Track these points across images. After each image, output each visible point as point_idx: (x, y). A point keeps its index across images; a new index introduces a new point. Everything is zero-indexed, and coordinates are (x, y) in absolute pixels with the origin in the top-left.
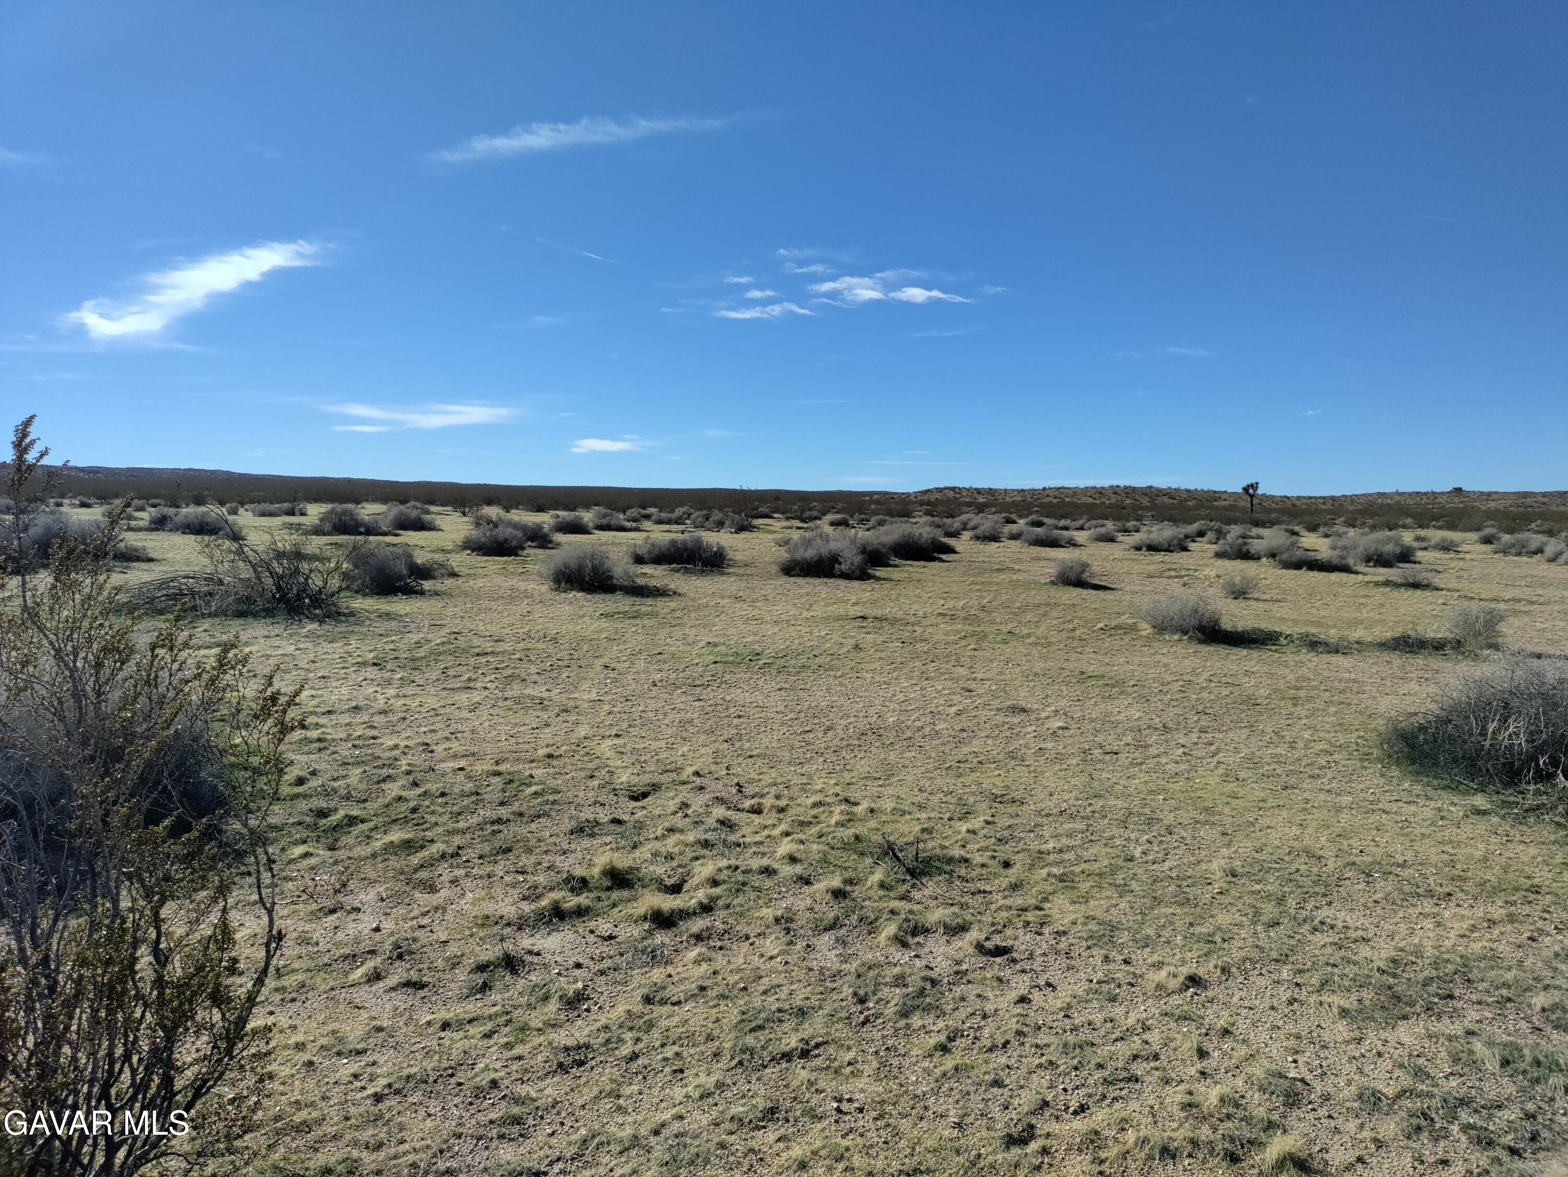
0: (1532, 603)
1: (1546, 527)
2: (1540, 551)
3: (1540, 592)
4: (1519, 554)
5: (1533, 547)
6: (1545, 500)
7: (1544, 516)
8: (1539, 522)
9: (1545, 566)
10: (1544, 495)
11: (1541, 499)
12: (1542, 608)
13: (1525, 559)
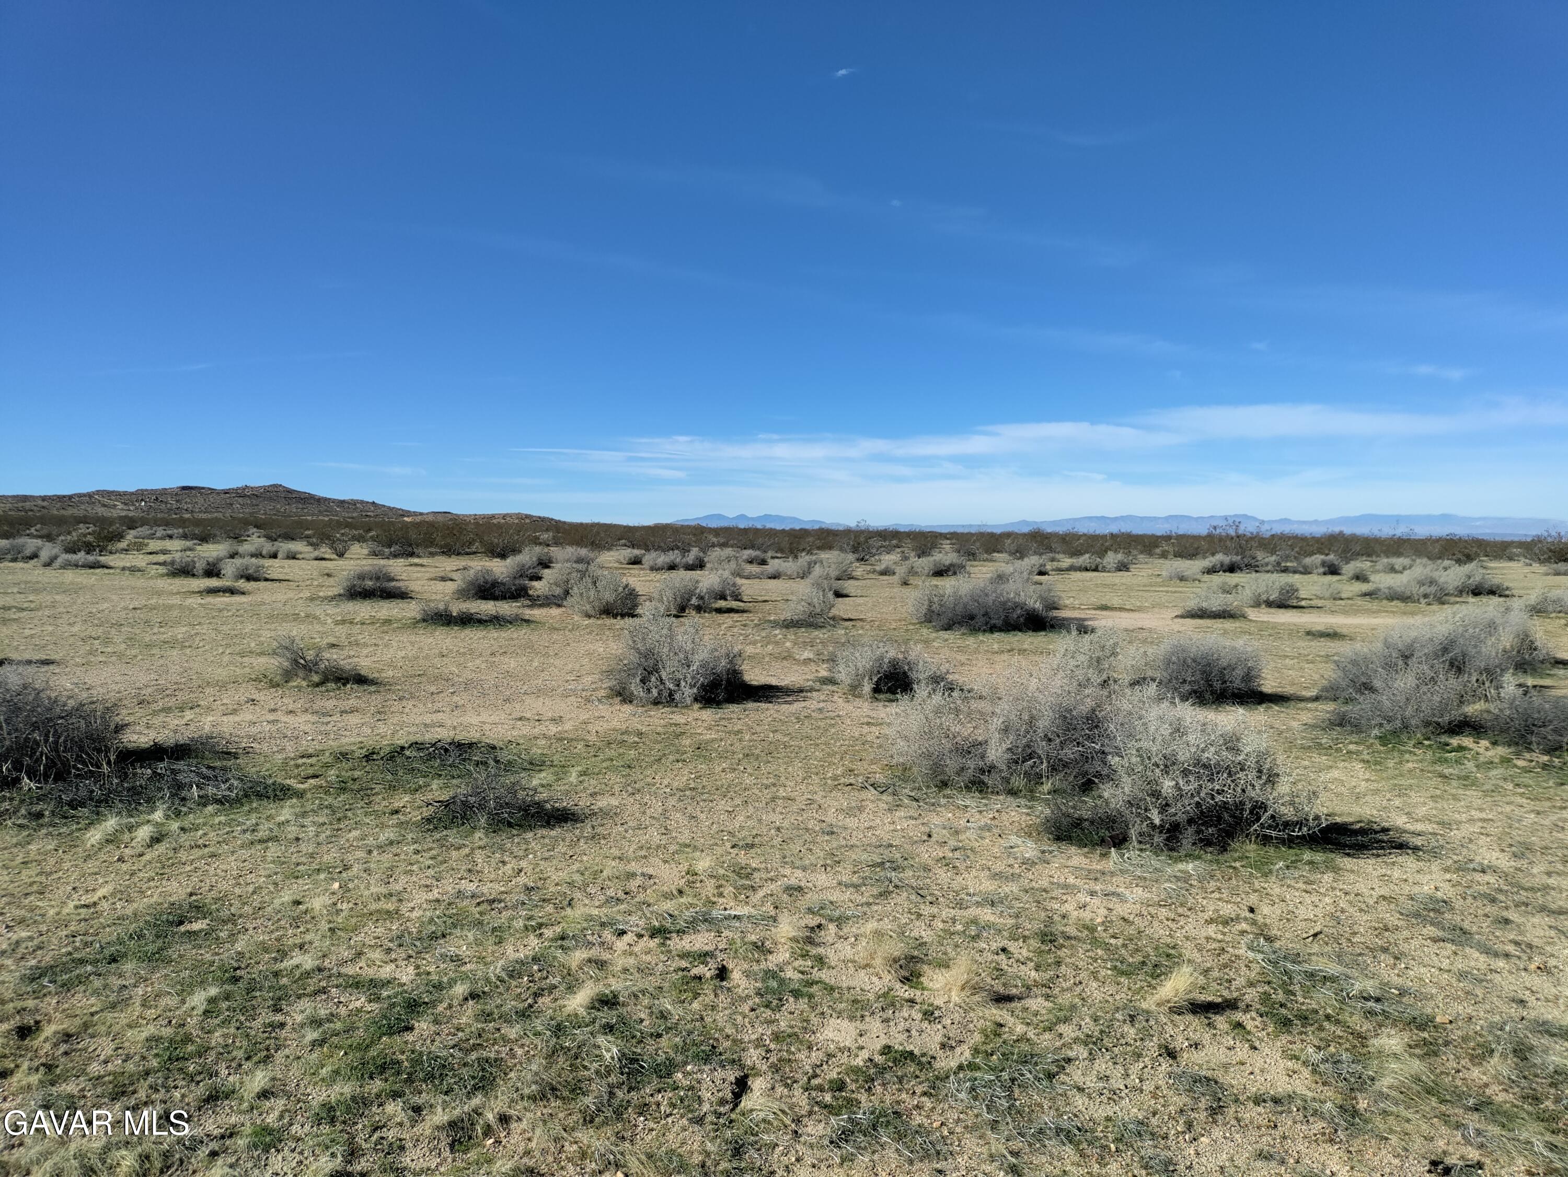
0: (23, 610)
1: (45, 532)
2: (34, 556)
3: (31, 598)
4: (14, 560)
5: (28, 552)
6: (45, 504)
7: (43, 520)
8: (39, 526)
9: (40, 571)
10: (44, 498)
11: (40, 503)
12: (32, 614)
13: (20, 565)
